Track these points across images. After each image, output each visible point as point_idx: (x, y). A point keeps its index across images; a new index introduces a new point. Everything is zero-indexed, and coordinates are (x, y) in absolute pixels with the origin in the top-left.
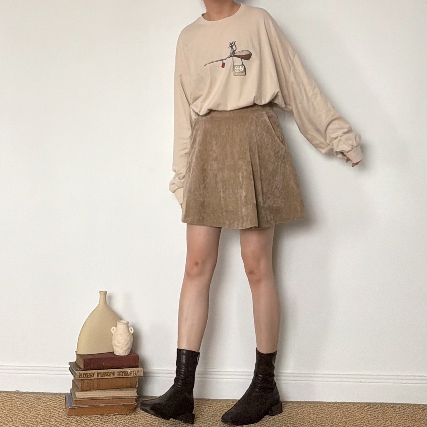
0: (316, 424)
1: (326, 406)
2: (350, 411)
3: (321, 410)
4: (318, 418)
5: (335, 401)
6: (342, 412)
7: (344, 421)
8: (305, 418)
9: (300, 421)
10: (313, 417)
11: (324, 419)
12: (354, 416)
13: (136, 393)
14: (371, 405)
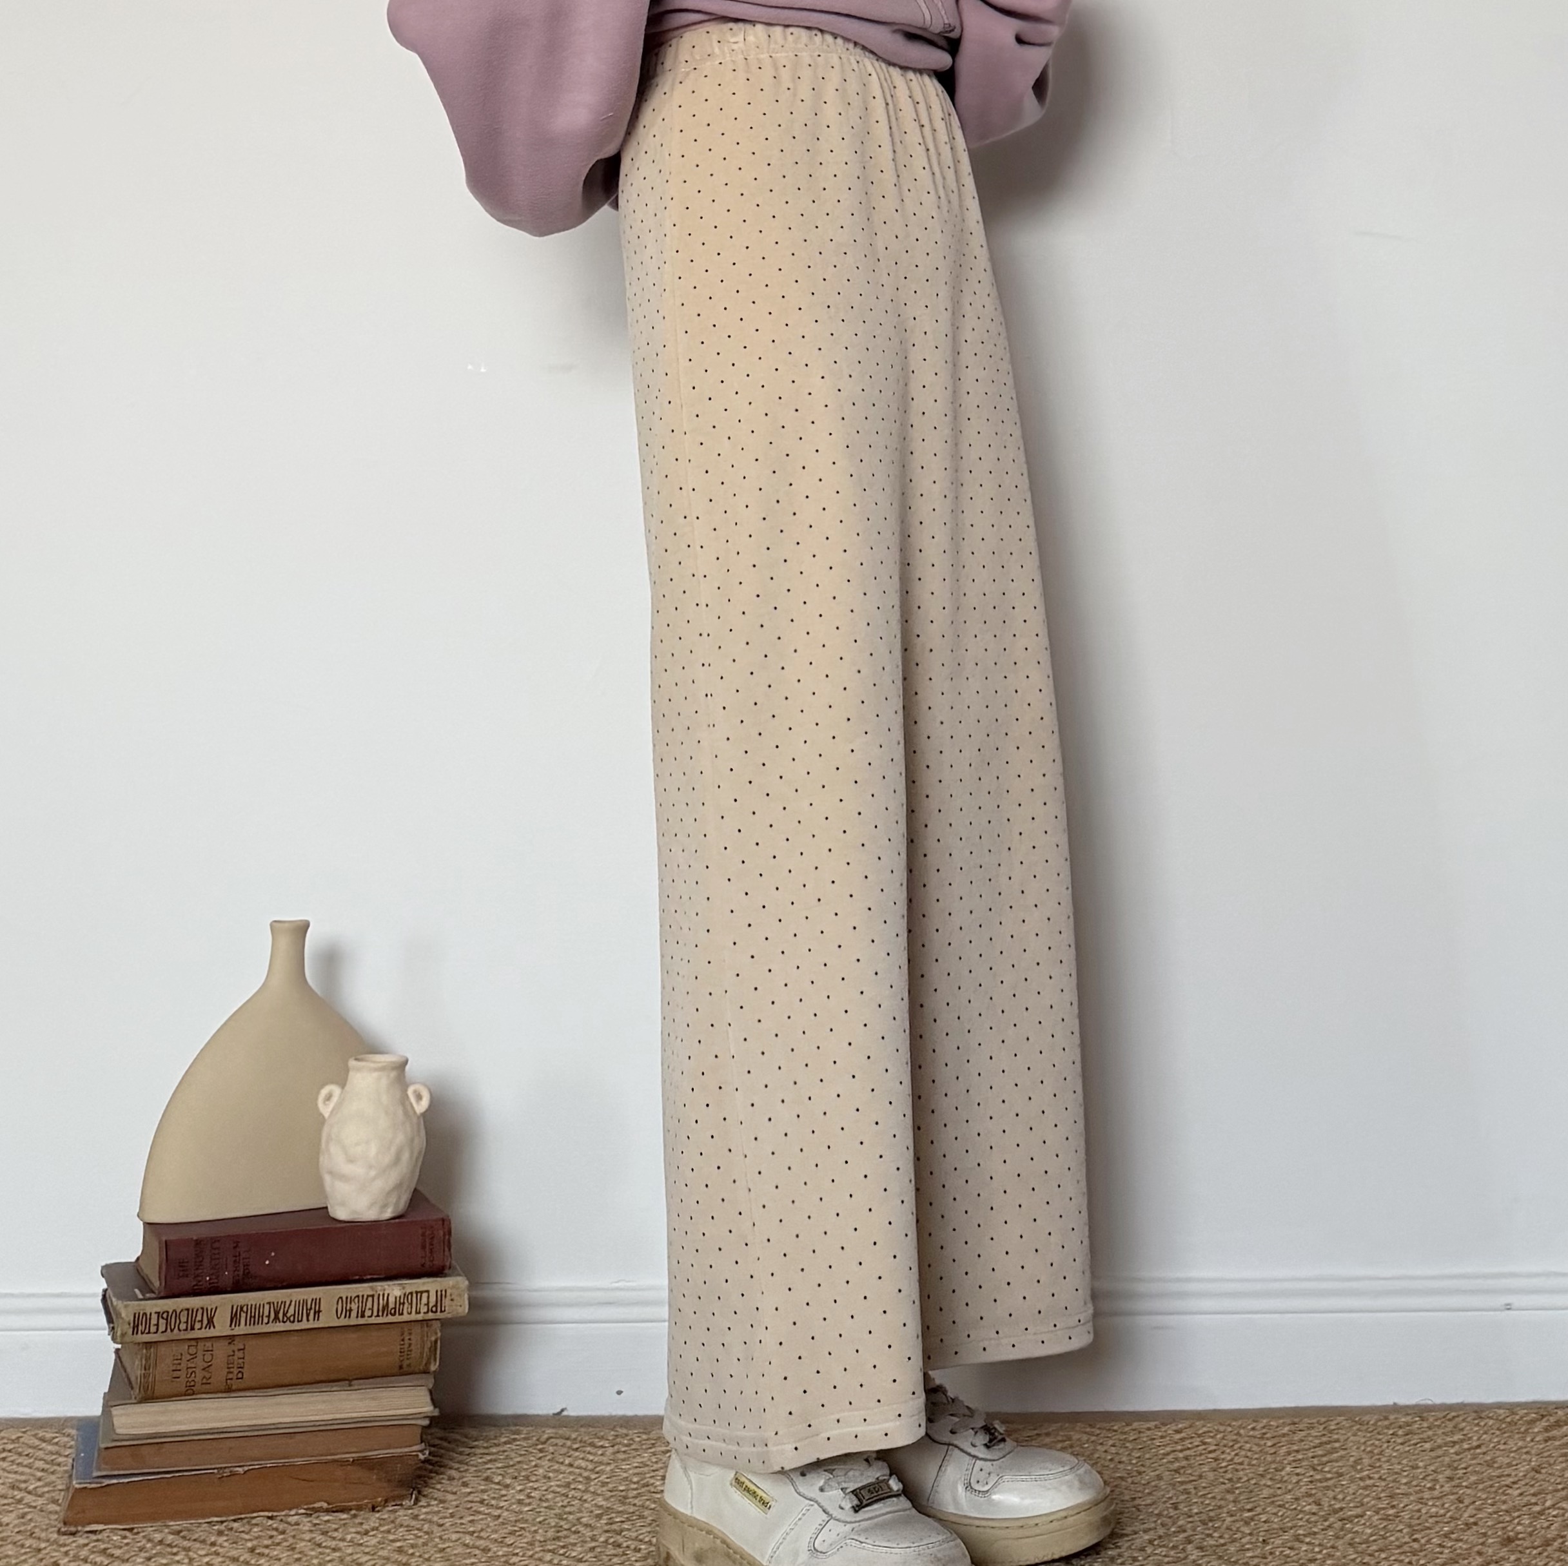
0: (1314, 1514)
1: (1346, 1424)
2: (1466, 1446)
3: (1329, 1446)
4: (1320, 1481)
5: (1389, 1401)
6: (1432, 1450)
7: (1447, 1488)
8: (1255, 1484)
9: (1234, 1501)
10: (1294, 1479)
11: (1353, 1487)
12: (1490, 1464)
13: (428, 1399)
14: (1560, 1413)
